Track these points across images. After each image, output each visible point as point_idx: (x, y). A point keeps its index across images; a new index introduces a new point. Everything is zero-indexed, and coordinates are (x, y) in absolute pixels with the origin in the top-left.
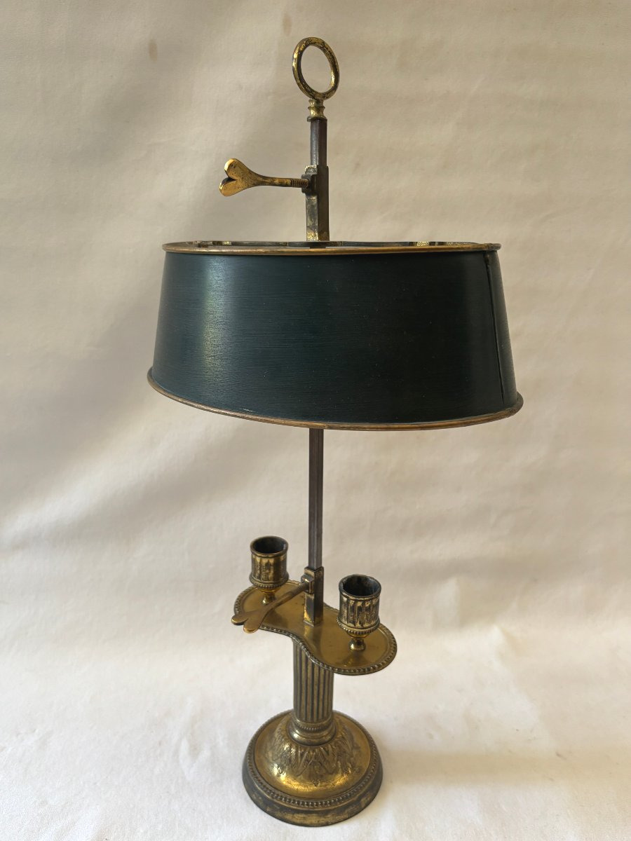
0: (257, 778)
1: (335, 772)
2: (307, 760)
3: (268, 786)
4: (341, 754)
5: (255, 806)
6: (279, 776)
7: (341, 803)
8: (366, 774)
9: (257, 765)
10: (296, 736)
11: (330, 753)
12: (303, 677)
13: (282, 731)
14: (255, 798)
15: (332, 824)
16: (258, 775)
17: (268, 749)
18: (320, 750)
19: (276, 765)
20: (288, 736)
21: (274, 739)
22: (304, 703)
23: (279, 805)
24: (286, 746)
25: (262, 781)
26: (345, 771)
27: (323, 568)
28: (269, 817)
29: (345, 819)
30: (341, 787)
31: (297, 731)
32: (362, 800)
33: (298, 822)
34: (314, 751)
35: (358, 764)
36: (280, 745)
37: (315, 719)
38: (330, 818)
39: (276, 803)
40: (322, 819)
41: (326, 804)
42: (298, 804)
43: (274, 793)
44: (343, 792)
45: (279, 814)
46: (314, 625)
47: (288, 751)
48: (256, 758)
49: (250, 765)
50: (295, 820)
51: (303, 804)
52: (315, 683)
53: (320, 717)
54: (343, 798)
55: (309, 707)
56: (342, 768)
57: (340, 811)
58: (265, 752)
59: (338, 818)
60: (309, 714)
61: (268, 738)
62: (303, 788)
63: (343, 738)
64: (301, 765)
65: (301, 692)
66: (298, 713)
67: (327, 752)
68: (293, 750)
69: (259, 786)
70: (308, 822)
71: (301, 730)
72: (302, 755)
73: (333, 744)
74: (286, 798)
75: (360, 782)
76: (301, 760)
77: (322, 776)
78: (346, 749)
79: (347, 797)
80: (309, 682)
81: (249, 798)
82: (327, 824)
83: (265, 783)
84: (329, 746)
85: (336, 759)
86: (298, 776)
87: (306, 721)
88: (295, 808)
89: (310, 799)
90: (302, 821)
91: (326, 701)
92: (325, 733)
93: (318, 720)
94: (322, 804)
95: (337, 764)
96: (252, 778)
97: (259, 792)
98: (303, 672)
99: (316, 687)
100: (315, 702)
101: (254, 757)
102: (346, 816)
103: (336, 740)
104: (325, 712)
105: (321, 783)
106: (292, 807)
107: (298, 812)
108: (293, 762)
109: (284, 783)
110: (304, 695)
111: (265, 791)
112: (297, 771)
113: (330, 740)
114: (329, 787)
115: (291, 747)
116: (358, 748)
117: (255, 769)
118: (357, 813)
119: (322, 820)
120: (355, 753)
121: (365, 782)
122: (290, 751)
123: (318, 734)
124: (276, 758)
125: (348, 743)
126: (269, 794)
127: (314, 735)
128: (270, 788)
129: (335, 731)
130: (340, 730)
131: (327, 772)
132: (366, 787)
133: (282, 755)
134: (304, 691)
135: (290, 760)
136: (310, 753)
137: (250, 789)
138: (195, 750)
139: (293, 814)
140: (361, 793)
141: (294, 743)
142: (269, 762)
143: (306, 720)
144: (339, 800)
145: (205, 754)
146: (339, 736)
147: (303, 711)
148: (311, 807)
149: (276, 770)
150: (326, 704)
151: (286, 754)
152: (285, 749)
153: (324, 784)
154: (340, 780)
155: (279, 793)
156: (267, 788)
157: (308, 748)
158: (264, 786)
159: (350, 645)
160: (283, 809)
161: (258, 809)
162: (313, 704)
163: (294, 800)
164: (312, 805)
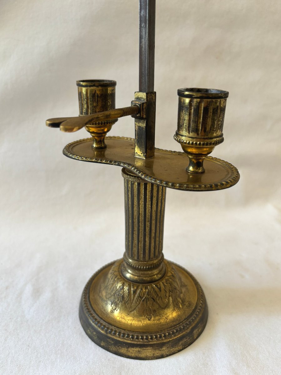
0: (91, 314)
1: (167, 306)
2: (140, 297)
3: (102, 321)
4: (173, 290)
5: (89, 340)
6: (112, 312)
7: (175, 336)
8: (196, 308)
9: (92, 303)
10: (128, 275)
11: (162, 289)
12: (136, 213)
13: (115, 271)
14: (90, 333)
15: (167, 356)
16: (92, 312)
17: (102, 289)
18: (153, 288)
19: (110, 303)
20: (121, 276)
21: (107, 280)
22: (136, 242)
23: (113, 340)
24: (119, 285)
25: (96, 317)
26: (176, 306)
27: (155, 93)
28: (104, 351)
29: (179, 351)
30: (174, 320)
31: (129, 271)
32: (195, 332)
33: (133, 355)
34: (146, 288)
35: (187, 299)
36: (113, 284)
37: (147, 258)
38: (165, 350)
39: (110, 338)
40: (157, 351)
41: (160, 337)
42: (133, 338)
43: (108, 328)
44: (175, 325)
45: (113, 348)
46: (146, 158)
47: (121, 289)
48: (91, 297)
49: (85, 303)
50: (130, 354)
51: (137, 338)
52: (147, 220)
53: (152, 256)
54: (177, 331)
55: (141, 245)
56: (173, 302)
57: (175, 343)
58: (100, 292)
59: (173, 350)
60: (141, 252)
61: (102, 280)
62: (137, 323)
63: (173, 276)
64: (134, 302)
65: (133, 230)
66: (130, 252)
67: (160, 289)
68: (126, 288)
69: (93, 322)
70: (143, 355)
71: (133, 268)
72: (135, 292)
73: (164, 281)
74: (120, 333)
75: (191, 315)
76: (134, 296)
77: (155, 311)
78: (177, 286)
79: (181, 330)
80: (142, 218)
81: (84, 333)
82: (162, 357)
83: (98, 319)
84: (161, 283)
85: (167, 295)
86: (131, 311)
87: (138, 260)
88: (129, 342)
89: (144, 333)
90: (137, 355)
91: (158, 239)
92: (156, 272)
93: (149, 259)
94: (156, 337)
95: (169, 299)
96: (87, 315)
97: (93, 328)
98: (135, 208)
99: (148, 224)
100: (147, 239)
101: (89, 297)
102: (180, 348)
103: (167, 278)
104: (157, 251)
105: (154, 317)
106: (126, 341)
107: (133, 346)
108: (126, 299)
109: (118, 318)
110: (136, 233)
111: (99, 327)
112: (131, 307)
113: (161, 279)
114: (162, 321)
115: (123, 285)
116: (185, 286)
117: (89, 307)
118: (190, 344)
119: (158, 353)
120: (184, 290)
121: (196, 315)
122: (123, 288)
123: (150, 272)
124: (110, 296)
125: (177, 280)
126: (102, 329)
127: (146, 272)
128: (104, 323)
129: (165, 270)
130: (169, 270)
131: (160, 306)
132: (198, 319)
133: (115, 293)
134: (136, 229)
135: (123, 297)
136: (142, 290)
137: (86, 325)
138: (37, 292)
139: (128, 348)
140: (194, 325)
141: (126, 281)
142: (102, 300)
143: (138, 258)
144: (173, 333)
145: (47, 295)
146: (169, 274)
147: (135, 249)
148: (145, 340)
149: (109, 307)
150: (157, 242)
151: (119, 292)
152: (118, 288)
153: (157, 318)
154: (171, 314)
155: (113, 328)
156: (101, 324)
157: (141, 286)
158: (99, 322)
159: (188, 167)
160: (117, 343)
161: (93, 344)
162: (145, 241)
163: (128, 335)
164: (147, 339)
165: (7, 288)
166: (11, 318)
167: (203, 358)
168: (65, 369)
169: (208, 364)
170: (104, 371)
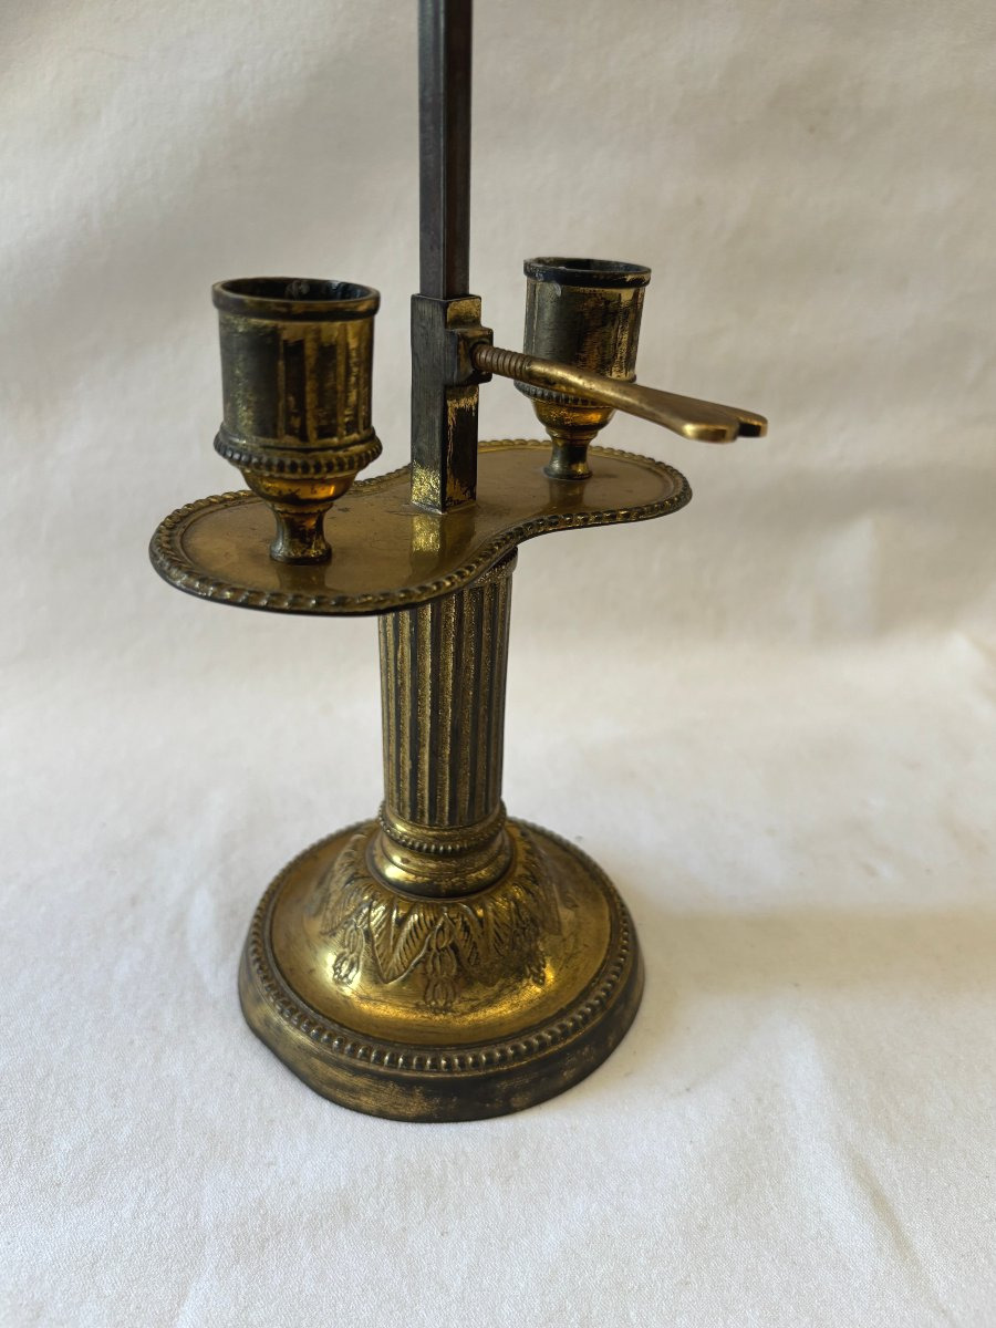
165: (134, 901)
166: (163, 995)
167: (756, 1113)
168: (351, 1144)
169: (772, 1130)
170: (468, 1149)
